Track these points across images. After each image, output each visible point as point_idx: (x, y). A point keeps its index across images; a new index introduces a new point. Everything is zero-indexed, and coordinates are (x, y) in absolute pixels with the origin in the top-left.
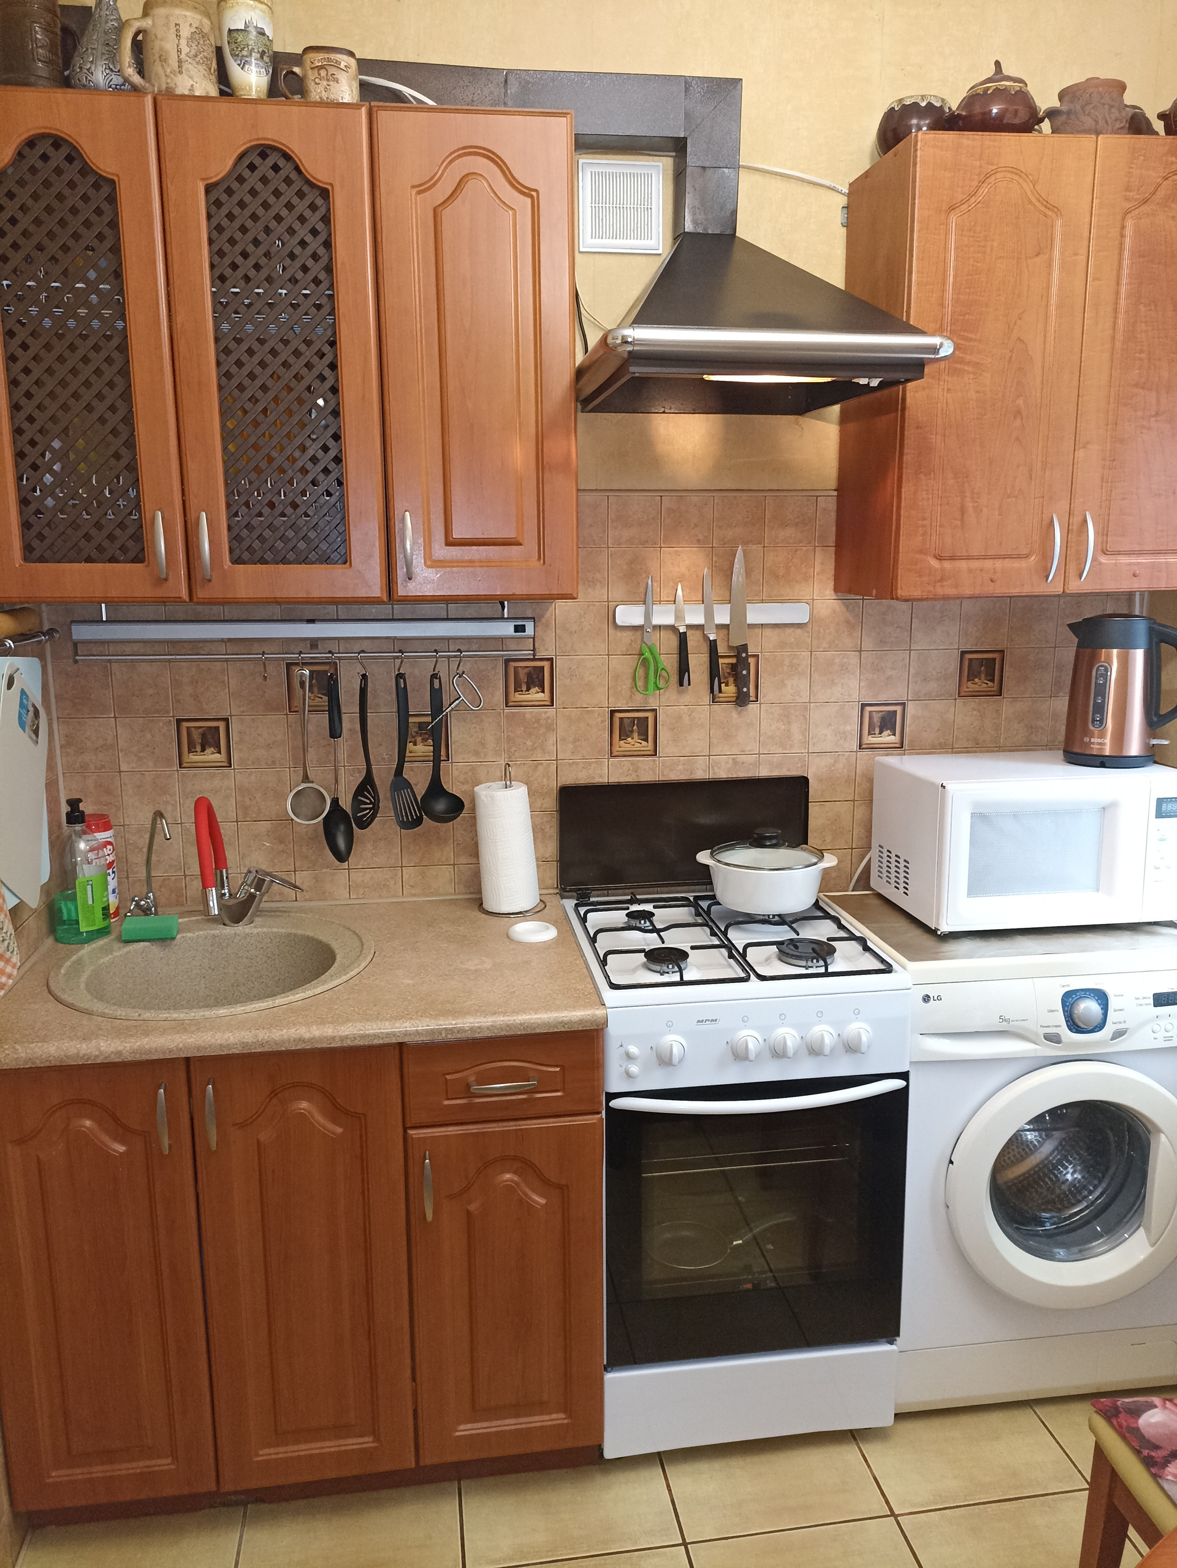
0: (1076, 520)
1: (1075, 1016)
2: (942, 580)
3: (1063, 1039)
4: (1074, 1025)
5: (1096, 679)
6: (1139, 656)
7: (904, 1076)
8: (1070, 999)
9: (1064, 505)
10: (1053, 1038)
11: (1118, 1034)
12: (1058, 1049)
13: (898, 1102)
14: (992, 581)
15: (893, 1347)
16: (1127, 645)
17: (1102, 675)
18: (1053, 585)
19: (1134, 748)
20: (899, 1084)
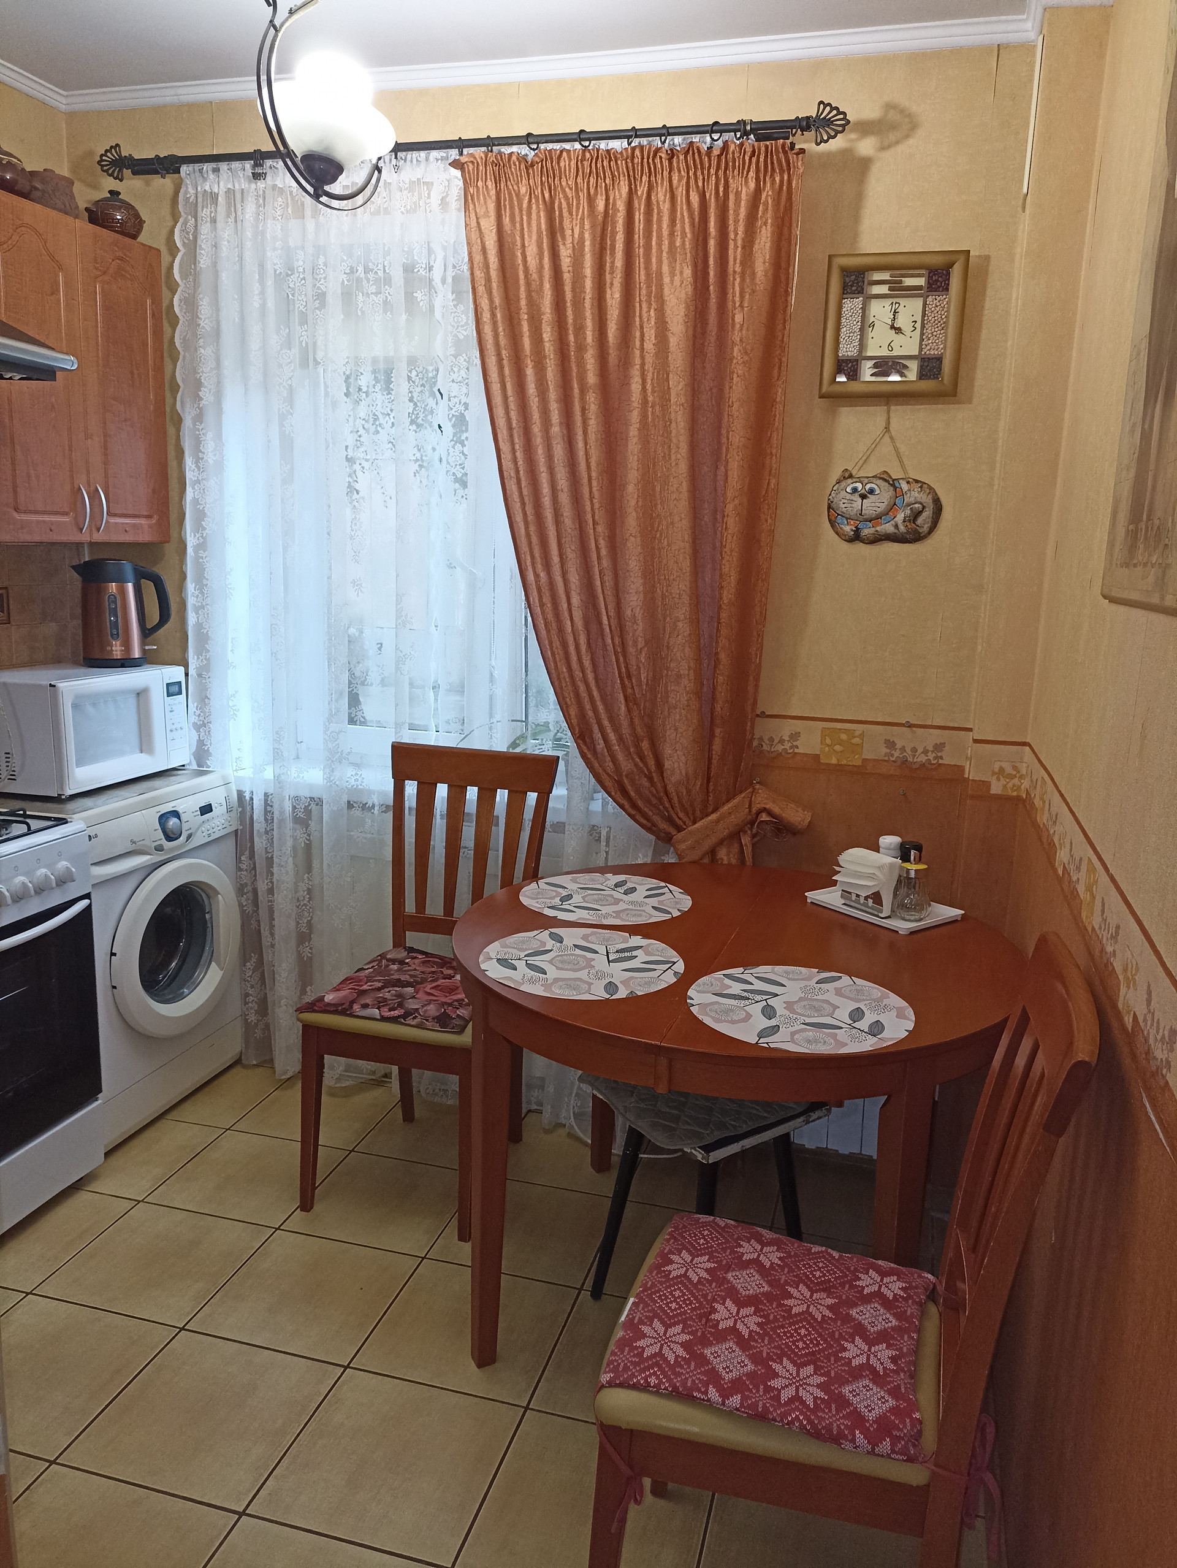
0: (92, 489)
1: (168, 830)
2: (22, 528)
3: (165, 848)
4: (169, 838)
5: (109, 604)
6: (130, 587)
7: (87, 896)
8: (163, 818)
9: (84, 477)
10: (159, 848)
11: (189, 837)
12: (161, 855)
13: (85, 917)
14: (51, 530)
15: (99, 1102)
16: (121, 580)
17: (113, 602)
18: (85, 537)
19: (137, 654)
20: (86, 902)
